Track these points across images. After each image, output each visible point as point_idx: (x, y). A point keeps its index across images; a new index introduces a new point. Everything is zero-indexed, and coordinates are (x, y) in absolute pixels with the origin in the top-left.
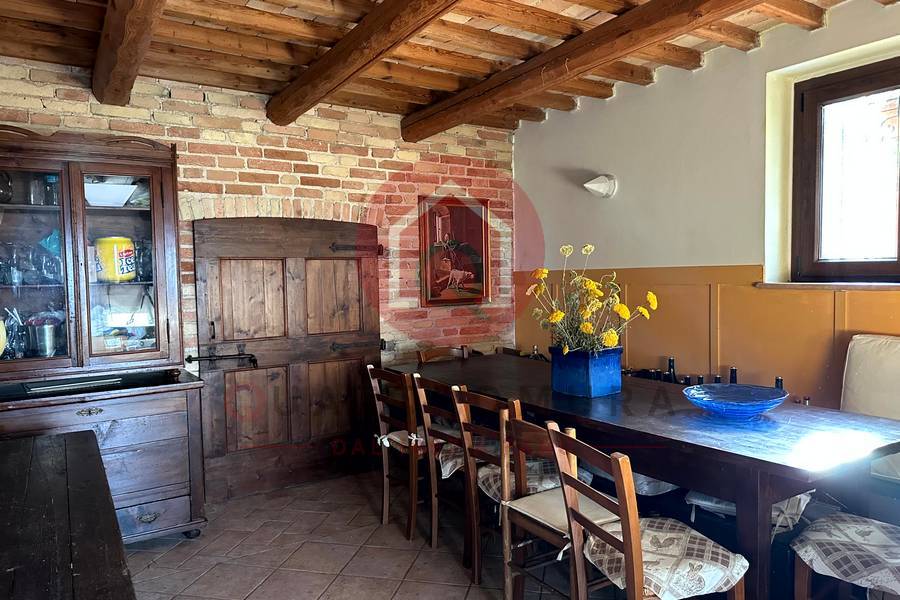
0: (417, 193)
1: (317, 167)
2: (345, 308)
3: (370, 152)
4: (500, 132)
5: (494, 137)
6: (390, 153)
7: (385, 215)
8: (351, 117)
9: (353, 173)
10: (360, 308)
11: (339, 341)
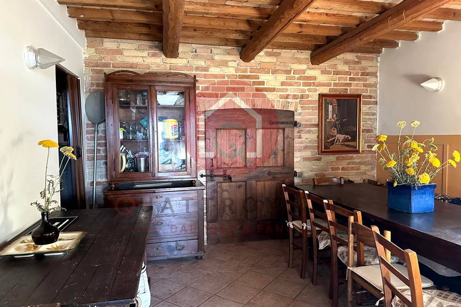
0: (318, 92)
1: (264, 82)
2: (276, 154)
3: (292, 72)
4: (371, 55)
5: (366, 59)
6: (304, 71)
7: (299, 105)
8: (283, 54)
9: (283, 84)
10: (284, 154)
11: (272, 170)
